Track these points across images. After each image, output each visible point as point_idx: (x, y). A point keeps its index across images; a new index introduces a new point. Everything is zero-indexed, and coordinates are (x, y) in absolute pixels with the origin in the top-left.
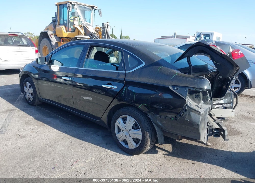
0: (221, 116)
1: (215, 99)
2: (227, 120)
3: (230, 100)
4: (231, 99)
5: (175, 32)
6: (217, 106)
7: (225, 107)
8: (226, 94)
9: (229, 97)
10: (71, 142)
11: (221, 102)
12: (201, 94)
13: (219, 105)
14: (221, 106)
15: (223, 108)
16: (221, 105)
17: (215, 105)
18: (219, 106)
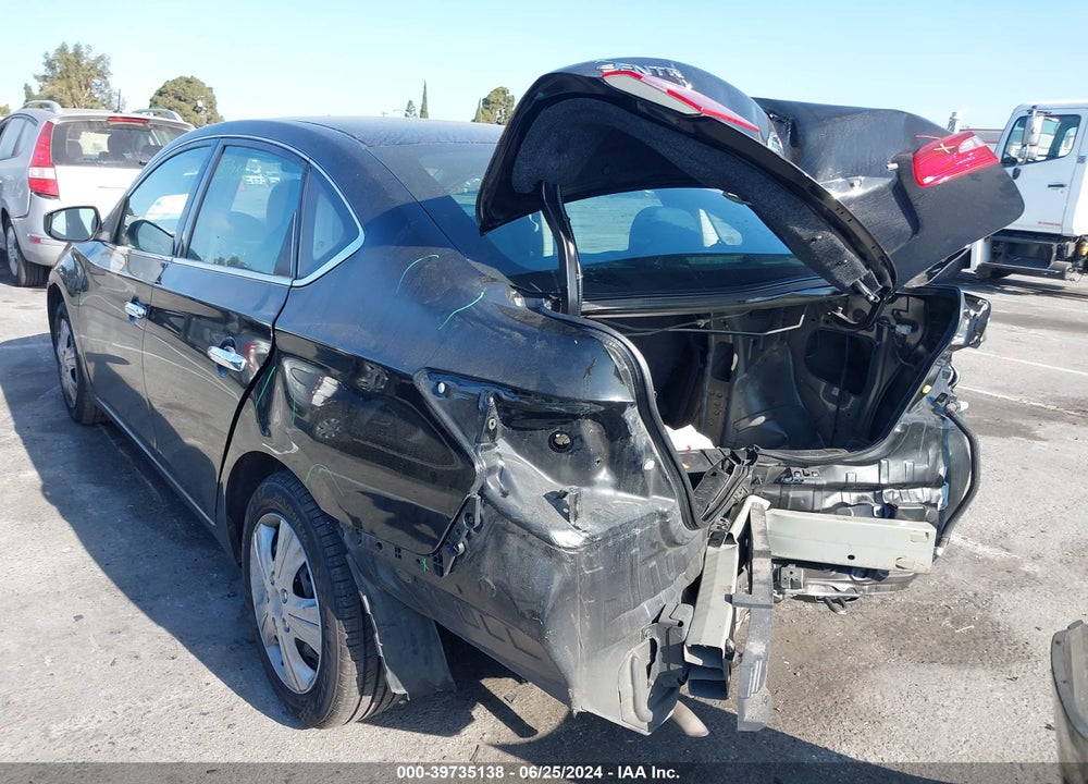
0: (851, 557)
1: (818, 457)
2: (903, 583)
3: (935, 466)
4: (941, 462)
5: (954, 114)
6: (836, 498)
7: (888, 505)
8: (897, 429)
9: (926, 446)
10: (78, 618)
11: (868, 474)
12: (590, 430)
13: (855, 491)
14: (865, 498)
15: (877, 508)
16: (869, 495)
17: (825, 493)
18: (850, 497)
